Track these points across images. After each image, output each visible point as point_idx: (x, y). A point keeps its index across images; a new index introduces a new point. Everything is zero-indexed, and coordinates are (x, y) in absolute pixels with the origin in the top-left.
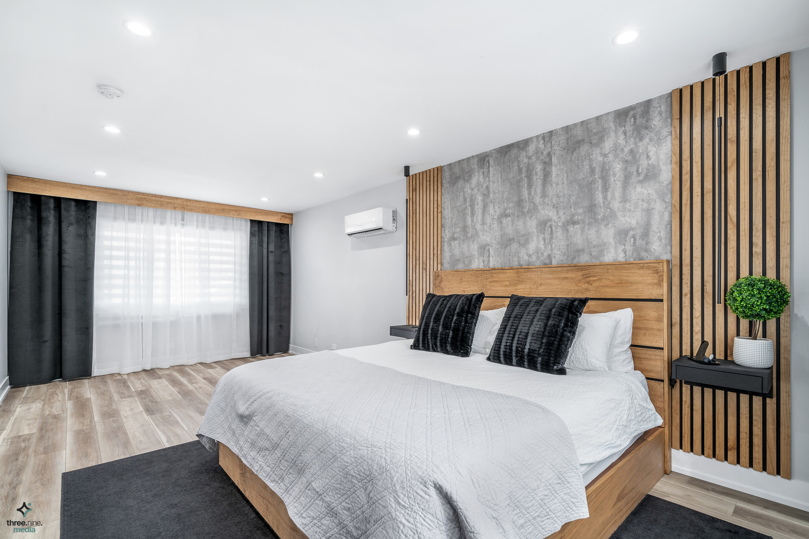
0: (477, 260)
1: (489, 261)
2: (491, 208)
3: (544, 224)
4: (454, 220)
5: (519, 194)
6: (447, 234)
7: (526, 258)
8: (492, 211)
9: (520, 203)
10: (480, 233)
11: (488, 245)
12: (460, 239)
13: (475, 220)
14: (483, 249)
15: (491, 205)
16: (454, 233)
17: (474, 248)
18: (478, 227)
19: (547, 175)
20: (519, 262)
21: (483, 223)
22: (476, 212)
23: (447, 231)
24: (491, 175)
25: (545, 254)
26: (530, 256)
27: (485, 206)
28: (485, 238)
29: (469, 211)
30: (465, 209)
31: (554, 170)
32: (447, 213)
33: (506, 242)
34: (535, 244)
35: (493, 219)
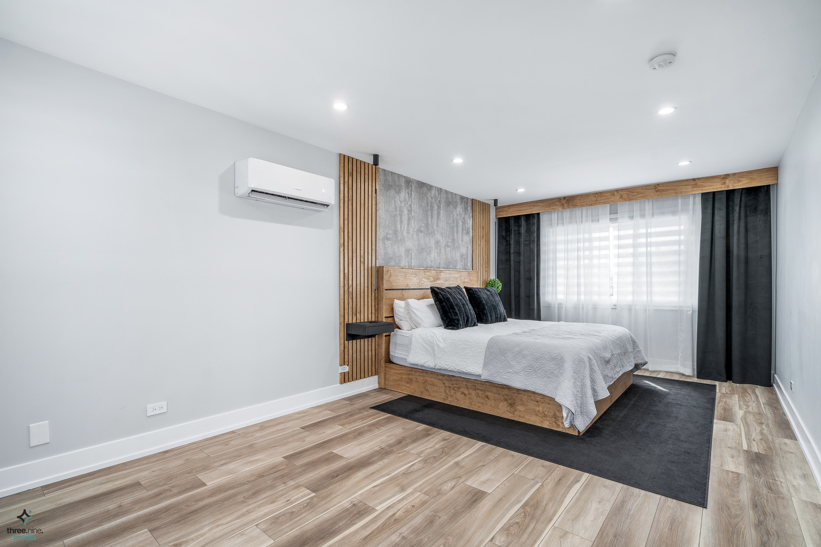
0: (404, 260)
1: (411, 262)
2: (413, 222)
3: (437, 242)
4: (387, 222)
5: (427, 220)
6: (381, 234)
7: (430, 263)
8: (413, 225)
9: (427, 225)
10: (406, 240)
11: (411, 250)
12: (392, 240)
13: (403, 227)
14: (408, 251)
15: (413, 220)
16: (387, 234)
17: (402, 250)
18: (405, 234)
19: (439, 214)
20: (427, 265)
21: (408, 233)
22: (404, 222)
23: (381, 230)
24: (413, 197)
25: (438, 262)
26: (431, 262)
27: (409, 219)
28: (409, 244)
29: (398, 218)
30: (396, 216)
31: (441, 212)
32: (381, 213)
33: (421, 250)
34: (434, 254)
35: (414, 231)
